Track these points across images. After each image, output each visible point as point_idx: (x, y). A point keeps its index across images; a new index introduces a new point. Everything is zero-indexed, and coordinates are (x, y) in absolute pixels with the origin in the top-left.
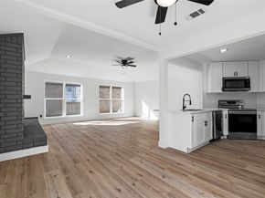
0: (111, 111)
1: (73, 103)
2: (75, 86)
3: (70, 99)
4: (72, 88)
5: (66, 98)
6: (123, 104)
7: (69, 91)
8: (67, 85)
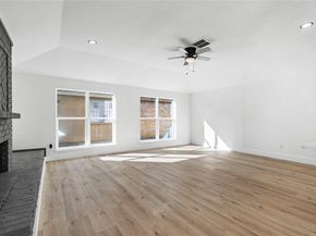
0: (157, 137)
1: (101, 123)
2: (104, 99)
3: (97, 119)
4: (100, 103)
5: (90, 116)
6: (174, 125)
7: (96, 107)
8: (91, 98)
